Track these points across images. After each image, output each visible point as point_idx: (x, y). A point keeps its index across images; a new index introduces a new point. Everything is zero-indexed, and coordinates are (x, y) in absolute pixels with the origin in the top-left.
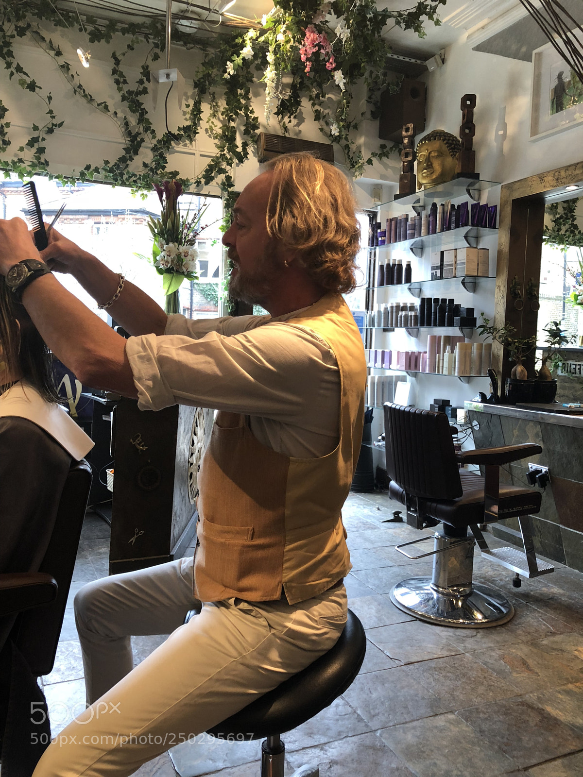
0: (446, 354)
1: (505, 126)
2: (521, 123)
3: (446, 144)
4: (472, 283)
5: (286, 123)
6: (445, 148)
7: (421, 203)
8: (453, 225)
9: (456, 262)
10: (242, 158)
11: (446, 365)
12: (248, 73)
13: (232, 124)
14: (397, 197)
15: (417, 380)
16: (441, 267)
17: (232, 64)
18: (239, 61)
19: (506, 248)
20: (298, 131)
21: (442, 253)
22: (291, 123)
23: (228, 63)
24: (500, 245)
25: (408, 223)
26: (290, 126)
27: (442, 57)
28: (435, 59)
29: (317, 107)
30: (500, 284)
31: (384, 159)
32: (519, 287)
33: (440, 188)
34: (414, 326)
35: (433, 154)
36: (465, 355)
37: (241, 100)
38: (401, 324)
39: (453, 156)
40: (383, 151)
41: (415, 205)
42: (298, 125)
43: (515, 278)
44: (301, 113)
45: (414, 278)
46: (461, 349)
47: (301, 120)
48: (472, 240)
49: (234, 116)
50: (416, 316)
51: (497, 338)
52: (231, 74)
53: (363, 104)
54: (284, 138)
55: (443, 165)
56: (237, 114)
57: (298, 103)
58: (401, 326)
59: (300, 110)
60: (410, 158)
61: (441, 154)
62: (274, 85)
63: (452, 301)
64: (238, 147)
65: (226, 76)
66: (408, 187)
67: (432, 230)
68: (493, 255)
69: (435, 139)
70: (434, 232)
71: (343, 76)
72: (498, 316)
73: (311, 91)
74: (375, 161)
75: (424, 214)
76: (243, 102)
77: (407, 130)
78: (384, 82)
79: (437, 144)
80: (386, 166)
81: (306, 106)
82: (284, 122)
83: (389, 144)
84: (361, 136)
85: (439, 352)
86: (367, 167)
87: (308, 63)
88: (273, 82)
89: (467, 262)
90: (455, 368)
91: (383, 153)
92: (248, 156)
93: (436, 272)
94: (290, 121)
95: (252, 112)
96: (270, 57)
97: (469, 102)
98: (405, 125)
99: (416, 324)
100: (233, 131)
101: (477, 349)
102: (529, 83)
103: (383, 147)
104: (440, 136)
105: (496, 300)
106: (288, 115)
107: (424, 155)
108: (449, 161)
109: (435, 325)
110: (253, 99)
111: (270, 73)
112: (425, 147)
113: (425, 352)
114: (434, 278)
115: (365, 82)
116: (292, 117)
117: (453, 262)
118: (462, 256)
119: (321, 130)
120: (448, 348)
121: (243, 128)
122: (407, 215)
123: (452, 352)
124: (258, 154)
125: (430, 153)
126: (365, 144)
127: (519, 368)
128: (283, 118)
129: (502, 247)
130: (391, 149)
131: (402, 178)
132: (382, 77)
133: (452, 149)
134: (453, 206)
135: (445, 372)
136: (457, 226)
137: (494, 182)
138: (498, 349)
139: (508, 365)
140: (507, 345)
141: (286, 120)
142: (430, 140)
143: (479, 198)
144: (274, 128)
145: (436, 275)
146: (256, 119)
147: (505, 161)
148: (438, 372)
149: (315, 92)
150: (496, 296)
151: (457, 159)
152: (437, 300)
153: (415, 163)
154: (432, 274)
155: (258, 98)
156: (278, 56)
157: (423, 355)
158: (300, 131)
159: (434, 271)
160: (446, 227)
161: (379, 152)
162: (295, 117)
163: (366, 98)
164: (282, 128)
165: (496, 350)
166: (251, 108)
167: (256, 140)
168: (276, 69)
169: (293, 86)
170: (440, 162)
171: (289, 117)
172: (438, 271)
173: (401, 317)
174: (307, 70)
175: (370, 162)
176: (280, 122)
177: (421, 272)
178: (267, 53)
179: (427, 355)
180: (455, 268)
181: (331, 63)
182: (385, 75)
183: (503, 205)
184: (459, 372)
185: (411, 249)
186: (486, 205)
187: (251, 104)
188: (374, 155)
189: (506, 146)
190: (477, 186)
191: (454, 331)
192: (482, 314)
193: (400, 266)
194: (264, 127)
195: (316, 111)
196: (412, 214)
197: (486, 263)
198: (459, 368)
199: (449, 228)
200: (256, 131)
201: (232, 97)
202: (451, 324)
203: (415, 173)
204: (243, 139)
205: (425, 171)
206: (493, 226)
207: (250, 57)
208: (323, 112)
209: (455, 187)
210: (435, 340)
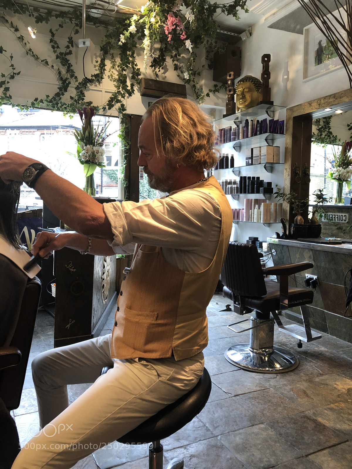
0: (256, 210)
1: (288, 73)
2: (297, 71)
3: (253, 84)
4: (270, 167)
5: (157, 72)
6: (252, 86)
7: (239, 120)
8: (258, 133)
9: (260, 155)
10: (130, 93)
11: (255, 216)
12: (134, 41)
13: (124, 73)
14: (224, 116)
15: (238, 226)
16: (252, 158)
17: (123, 36)
18: (128, 35)
19: (290, 146)
20: (164, 77)
21: (252, 149)
22: (160, 71)
23: (121, 35)
24: (286, 144)
25: (232, 132)
26: (159, 74)
27: (250, 32)
28: (246, 33)
29: (176, 62)
30: (287, 168)
31: (217, 93)
32: (298, 169)
33: (250, 110)
34: (236, 193)
35: (246, 90)
36: (267, 210)
37: (129, 58)
38: (228, 192)
39: (258, 91)
40: (215, 88)
41: (235, 121)
42: (164, 73)
43: (296, 164)
44: (166, 66)
45: (236, 165)
46: (264, 206)
47: (166, 70)
48: (270, 141)
49: (125, 68)
50: (237, 187)
51: (286, 200)
52: (123, 42)
53: (203, 60)
54: (156, 81)
55: (251, 97)
56: (127, 67)
57: (164, 60)
58: (228, 194)
59: (165, 64)
60: (232, 93)
61: (250, 90)
62: (149, 49)
63: (258, 178)
64: (128, 87)
65: (120, 43)
66: (231, 110)
67: (245, 136)
68: (282, 150)
69: (246, 81)
70: (247, 137)
71: (191, 43)
72: (286, 187)
73: (171, 53)
74: (211, 94)
75: (241, 126)
76: (131, 59)
77: (230, 76)
78: (215, 47)
79: (248, 84)
80: (218, 98)
81: (169, 61)
82: (156, 71)
83: (220, 84)
84: (202, 80)
85: (251, 209)
86: (206, 98)
87: (169, 35)
88: (149, 47)
89: (267, 154)
90: (261, 218)
91: (215, 90)
92: (134, 92)
93: (249, 161)
94: (159, 71)
95: (136, 65)
96: (147, 32)
97: (266, 59)
98: (229, 73)
99: (237, 192)
100: (125, 77)
101: (274, 207)
102: (301, 47)
103: (216, 86)
104: (250, 79)
105: (284, 177)
106: (158, 67)
107: (240, 91)
108: (255, 94)
109: (249, 193)
110: (137, 58)
111: (146, 42)
112: (241, 86)
113: (243, 209)
114: (248, 164)
115: (204, 47)
116: (161, 68)
117: (259, 155)
118: (264, 151)
119: (178, 76)
120: (257, 206)
121: (131, 75)
122: (231, 127)
123: (259, 209)
124: (140, 91)
125: (244, 89)
126: (205, 84)
127: (299, 218)
128: (155, 69)
129: (288, 145)
130: (221, 87)
131: (227, 105)
132: (214, 44)
133: (257, 87)
134: (258, 121)
135: (255, 221)
136: (261, 133)
137: (283, 107)
138: (286, 206)
139: (292, 216)
140: (291, 203)
141: (157, 70)
142: (243, 82)
143: (274, 116)
144: (150, 75)
145: (249, 162)
146: (139, 69)
147: (288, 94)
148: (251, 221)
149: (174, 53)
150: (284, 175)
151: (260, 93)
152: (249, 178)
153: (235, 96)
154: (247, 162)
155: (140, 57)
156: (151, 31)
157: (242, 211)
158: (166, 77)
159: (247, 160)
160: (254, 134)
161: (213, 89)
162: (162, 68)
163: (205, 57)
164: (155, 75)
165: (285, 207)
166: (135, 63)
167: (139, 82)
168: (150, 39)
169: (161, 50)
170: (250, 95)
171: (159, 68)
172: (250, 161)
173: (228, 188)
174: (169, 39)
175: (208, 95)
176: (153, 71)
177: (240, 161)
178: (144, 30)
179: (244, 211)
180: (260, 158)
181: (184, 35)
182: (216, 42)
183: (288, 120)
184: (263, 221)
185: (234, 147)
186: (278, 120)
187: (136, 60)
188: (210, 91)
189: (289, 85)
190: (272, 109)
191: (260, 196)
192: (277, 186)
193: (227, 157)
194: (144, 74)
195: (175, 64)
196: (234, 126)
197: (278, 155)
198: (263, 218)
199: (256, 135)
200: (139, 77)
201: (124, 56)
202: (258, 192)
203: (235, 101)
204: (131, 82)
205: (241, 100)
206: (282, 133)
207: (135, 32)
208: (179, 65)
209: (259, 110)
210: (249, 202)
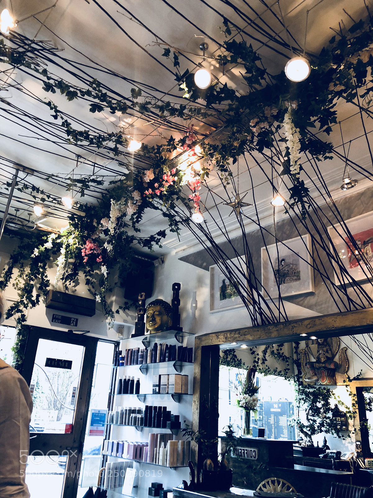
0: (161, 449)
1: (196, 302)
2: (205, 302)
3: (164, 308)
4: (178, 397)
5: (67, 285)
6: (163, 310)
7: (148, 340)
8: (167, 359)
9: (168, 383)
10: (34, 304)
11: (161, 458)
13: (32, 282)
14: (133, 336)
15: (140, 466)
16: (159, 385)
18: (42, 249)
19: (198, 375)
20: (74, 290)
21: (160, 376)
22: (70, 284)
23: (36, 249)
24: (195, 373)
25: (139, 354)
26: (69, 287)
27: (162, 260)
28: (159, 260)
29: (88, 277)
30: (195, 400)
31: (127, 311)
32: (207, 402)
34: (140, 425)
35: (156, 313)
36: (174, 446)
37: (40, 269)
38: (131, 423)
39: (168, 315)
40: (126, 306)
41: (144, 341)
42: (75, 286)
43: (204, 396)
44: (78, 279)
45: (142, 392)
46: (171, 445)
47: (77, 283)
48: (178, 367)
49: (34, 278)
50: (142, 418)
51: (194, 439)
52: (36, 255)
53: (116, 278)
54: (65, 294)
55: (161, 320)
56: (36, 277)
57: (77, 274)
58: (131, 425)
60: (142, 313)
62: (63, 266)
63: (165, 408)
64: (33, 297)
65: (33, 256)
66: (140, 331)
67: (154, 361)
68: (190, 378)
69: (157, 305)
71: (106, 269)
72: (194, 422)
73: (85, 268)
74: (121, 311)
75: (149, 349)
77: (141, 296)
78: (129, 268)
80: (127, 315)
81: (81, 276)
83: (130, 302)
84: (113, 296)
85: (156, 447)
86: (116, 315)
87: (86, 257)
88: (62, 264)
89: (175, 384)
90: (166, 460)
92: (39, 303)
93: (156, 389)
95: (46, 277)
96: (63, 251)
97: (176, 287)
98: (140, 293)
100: (32, 287)
101: (181, 445)
102: (208, 281)
103: (126, 303)
105: (193, 410)
106: (70, 280)
107: (151, 313)
109: (154, 427)
110: (48, 269)
112: (152, 308)
113: (147, 446)
114: (155, 392)
116: (72, 281)
118: (172, 379)
119: (89, 290)
120: (163, 444)
121: (38, 286)
122: (139, 348)
123: (165, 447)
124: (46, 302)
125: (154, 312)
126: (115, 301)
127: (209, 462)
128: (65, 282)
129: (196, 375)
130: (131, 305)
131: (136, 324)
133: (167, 311)
134: (167, 345)
135: (160, 463)
136: (169, 360)
137: (191, 333)
138: (195, 446)
139: (202, 459)
140: (200, 444)
141: (68, 283)
142: (154, 305)
143: (182, 342)
144: (59, 287)
146: (48, 281)
147: (196, 322)
148: (156, 462)
149: (88, 269)
150: (193, 408)
151: (170, 317)
152: (155, 407)
153: (145, 316)
154: (154, 389)
155: (51, 269)
156: (68, 250)
157: (145, 448)
158: (76, 290)
160: (162, 360)
161: (124, 306)
163: (118, 275)
164: (64, 287)
165: (193, 447)
166: (45, 274)
167: (46, 293)
169: (74, 264)
170: (160, 318)
171: (70, 282)
173: (132, 418)
174: (85, 261)
175: (118, 312)
176: (63, 284)
177: (146, 387)
178: (61, 248)
179: (149, 448)
180: (168, 387)
181: (100, 259)
183: (196, 349)
184: (169, 464)
185: (140, 369)
186: (187, 347)
187: (46, 272)
188: (120, 308)
189: (197, 313)
190: (181, 335)
191: (168, 431)
192: (185, 421)
193: (133, 381)
194: (53, 286)
195: (87, 279)
196: (142, 347)
197: (186, 384)
198: (170, 461)
199: (164, 361)
200: (47, 288)
201: (34, 267)
202: (164, 427)
203: (145, 321)
204: (37, 292)
205: (151, 322)
206: (190, 361)
207: (50, 248)
208: (91, 280)
209: (168, 334)
210: (154, 437)
